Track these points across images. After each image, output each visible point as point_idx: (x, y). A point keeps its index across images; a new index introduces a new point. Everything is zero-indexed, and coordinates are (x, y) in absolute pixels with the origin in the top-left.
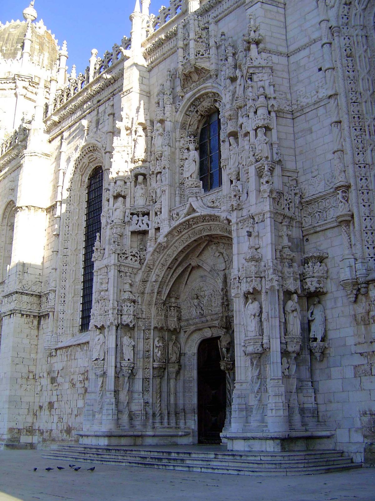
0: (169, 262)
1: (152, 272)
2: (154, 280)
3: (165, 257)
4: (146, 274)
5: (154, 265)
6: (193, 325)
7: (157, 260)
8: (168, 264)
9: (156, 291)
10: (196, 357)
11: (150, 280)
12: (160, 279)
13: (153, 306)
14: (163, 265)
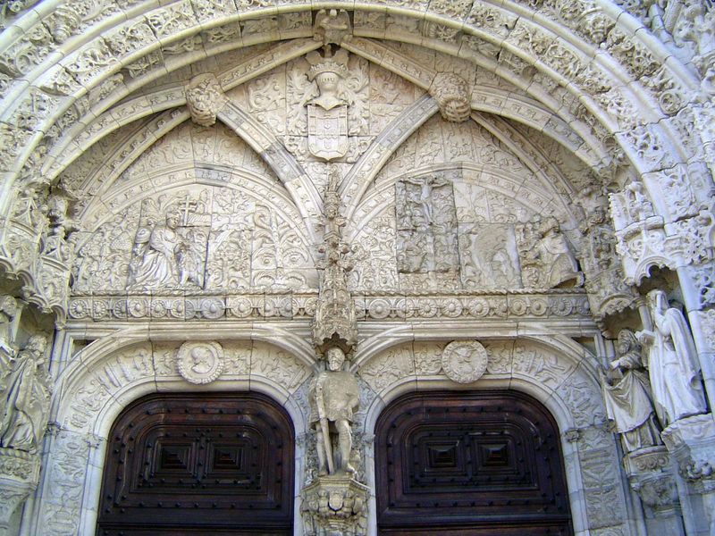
0: (141, 49)
1: (51, 50)
2: (47, 80)
3: (131, 24)
4: (26, 46)
5: (73, 30)
6: (138, 321)
7: (95, 19)
8: (134, 54)
9: (42, 126)
10: (99, 457)
11: (29, 76)
12: (77, 92)
13: (13, 176)
14: (111, 48)
